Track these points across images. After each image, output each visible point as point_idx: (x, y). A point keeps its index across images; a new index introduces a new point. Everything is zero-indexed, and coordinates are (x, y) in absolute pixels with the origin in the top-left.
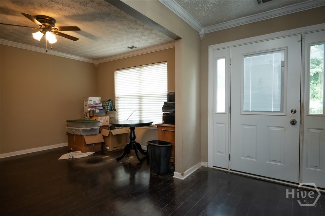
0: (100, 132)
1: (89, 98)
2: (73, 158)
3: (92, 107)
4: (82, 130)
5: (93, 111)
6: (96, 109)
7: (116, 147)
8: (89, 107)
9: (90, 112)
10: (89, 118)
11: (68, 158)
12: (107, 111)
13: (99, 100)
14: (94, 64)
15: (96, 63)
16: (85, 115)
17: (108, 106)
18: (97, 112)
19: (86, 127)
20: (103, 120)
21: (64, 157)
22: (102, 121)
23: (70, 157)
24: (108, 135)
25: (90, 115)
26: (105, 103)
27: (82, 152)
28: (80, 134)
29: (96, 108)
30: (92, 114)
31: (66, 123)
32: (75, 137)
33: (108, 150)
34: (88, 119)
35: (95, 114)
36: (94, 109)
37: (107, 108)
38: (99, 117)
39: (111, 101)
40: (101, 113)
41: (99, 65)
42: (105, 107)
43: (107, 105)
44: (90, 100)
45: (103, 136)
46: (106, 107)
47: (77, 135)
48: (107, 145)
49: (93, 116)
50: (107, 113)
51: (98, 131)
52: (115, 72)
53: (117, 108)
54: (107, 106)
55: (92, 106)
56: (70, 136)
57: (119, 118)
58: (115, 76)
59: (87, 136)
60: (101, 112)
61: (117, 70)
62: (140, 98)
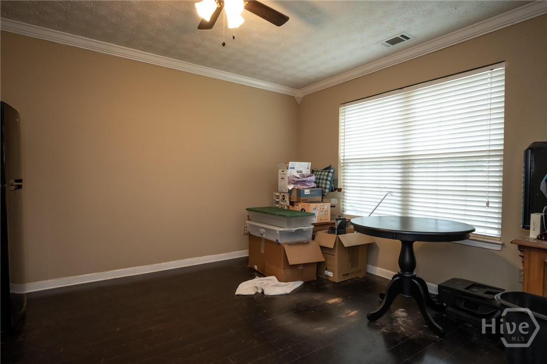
0: (313, 238)
1: (290, 163)
2: (263, 292)
3: (296, 183)
4: (280, 231)
5: (299, 191)
6: (304, 187)
7: (347, 274)
8: (289, 183)
9: (290, 192)
10: (288, 205)
11: (253, 293)
12: (325, 192)
13: (308, 168)
14: (296, 96)
15: (299, 94)
16: (281, 197)
17: (327, 180)
18: (305, 193)
19: (289, 225)
20: (320, 212)
21: (246, 288)
22: (317, 213)
23: (256, 291)
24: (332, 247)
25: (290, 198)
26: (321, 175)
27: (279, 281)
28: (275, 240)
29: (304, 185)
30: (296, 197)
31: (247, 213)
32: (263, 244)
33: (330, 279)
34: (286, 208)
35: (302, 198)
36: (299, 186)
37: (324, 186)
38: (312, 205)
39: (332, 171)
40: (314, 195)
41: (305, 98)
42: (319, 183)
43: (325, 177)
44: (291, 168)
45: (322, 248)
46: (322, 183)
47: (267, 241)
48: (328, 267)
49: (299, 201)
50: (324, 195)
51: (310, 236)
52: (341, 109)
53: (342, 184)
54: (324, 182)
55: (297, 179)
56: (253, 240)
57: (345, 208)
58: (341, 118)
59: (290, 244)
60: (313, 193)
61: (344, 104)
62: (405, 162)
